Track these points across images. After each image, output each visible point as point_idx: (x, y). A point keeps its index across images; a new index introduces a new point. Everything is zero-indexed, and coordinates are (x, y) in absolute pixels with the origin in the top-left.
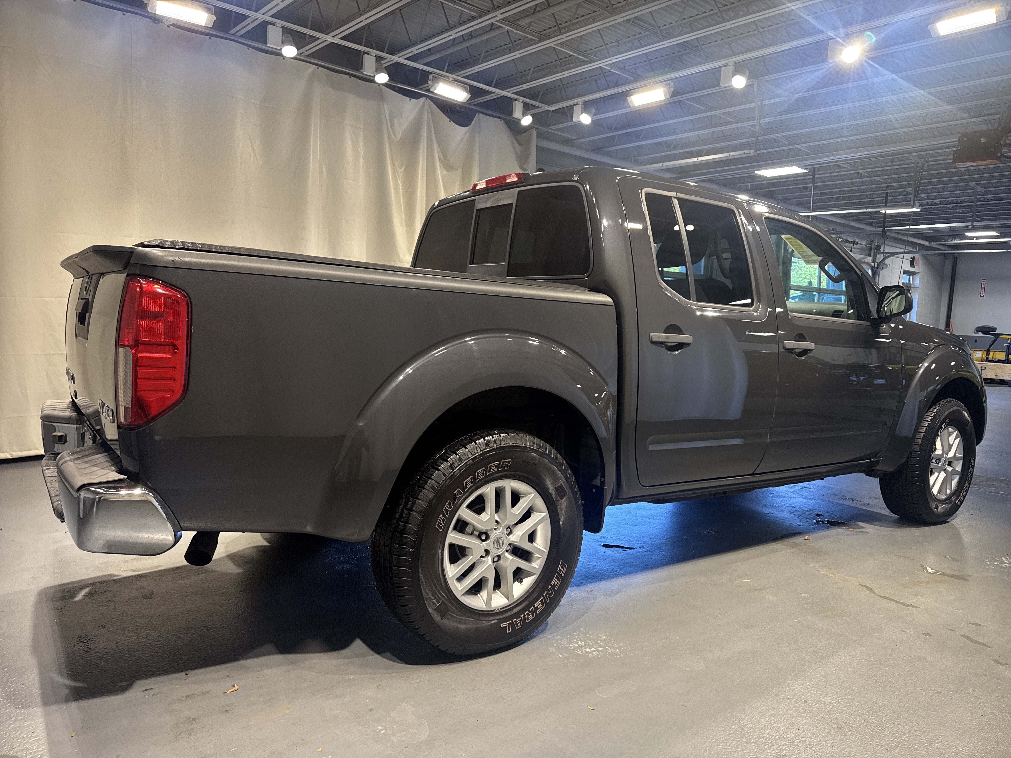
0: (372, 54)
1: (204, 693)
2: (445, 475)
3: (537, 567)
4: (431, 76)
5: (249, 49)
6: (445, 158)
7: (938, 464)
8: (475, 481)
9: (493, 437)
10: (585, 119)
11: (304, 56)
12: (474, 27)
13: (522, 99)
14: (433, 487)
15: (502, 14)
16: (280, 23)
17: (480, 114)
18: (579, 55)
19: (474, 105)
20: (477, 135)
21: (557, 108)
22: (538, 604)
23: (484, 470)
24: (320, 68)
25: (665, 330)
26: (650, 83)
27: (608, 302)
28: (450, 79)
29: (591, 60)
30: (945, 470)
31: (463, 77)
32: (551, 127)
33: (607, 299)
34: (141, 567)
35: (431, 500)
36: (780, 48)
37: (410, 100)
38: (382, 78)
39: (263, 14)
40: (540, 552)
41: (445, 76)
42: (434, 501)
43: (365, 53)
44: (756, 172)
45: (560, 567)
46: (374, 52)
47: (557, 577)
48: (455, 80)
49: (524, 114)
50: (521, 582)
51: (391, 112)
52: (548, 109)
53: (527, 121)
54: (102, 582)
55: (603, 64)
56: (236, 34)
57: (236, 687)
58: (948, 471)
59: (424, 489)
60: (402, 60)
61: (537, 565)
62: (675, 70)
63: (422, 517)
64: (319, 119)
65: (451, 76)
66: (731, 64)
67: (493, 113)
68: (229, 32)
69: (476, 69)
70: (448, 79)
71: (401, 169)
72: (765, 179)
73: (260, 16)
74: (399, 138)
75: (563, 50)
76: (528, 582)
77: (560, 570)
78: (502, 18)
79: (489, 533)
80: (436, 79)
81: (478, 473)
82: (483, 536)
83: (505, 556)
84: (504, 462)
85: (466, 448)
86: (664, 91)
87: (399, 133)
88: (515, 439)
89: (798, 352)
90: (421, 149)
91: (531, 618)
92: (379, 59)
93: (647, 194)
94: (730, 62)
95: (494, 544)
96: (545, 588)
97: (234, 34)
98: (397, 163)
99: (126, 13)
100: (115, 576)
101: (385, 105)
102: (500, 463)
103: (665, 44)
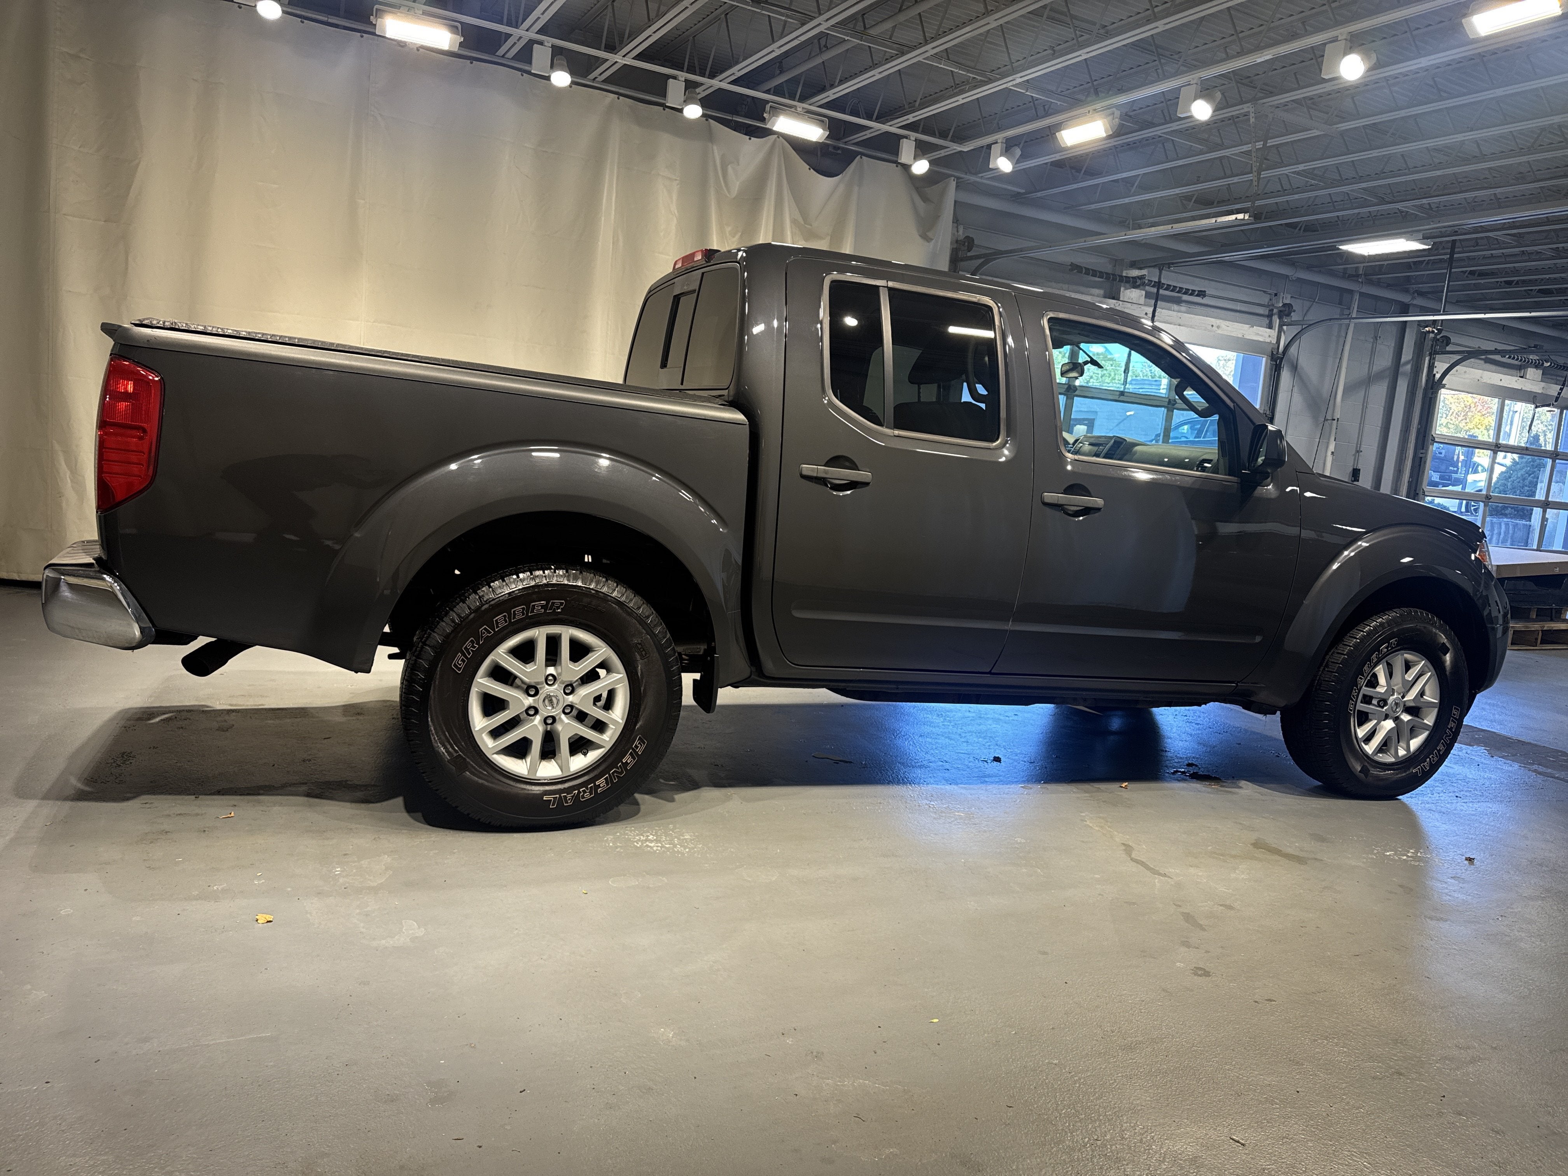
0: (680, 79)
1: (197, 815)
2: (470, 608)
3: (608, 739)
4: (768, 107)
5: (522, 75)
6: (805, 219)
7: (1383, 707)
8: (510, 620)
9: (544, 573)
10: (1004, 165)
11: (598, 82)
12: (799, 39)
13: (914, 135)
14: (453, 621)
15: (827, 20)
16: (549, 41)
17: (863, 157)
18: (968, 72)
19: (854, 144)
20: (856, 189)
21: (972, 148)
22: (601, 782)
23: (523, 609)
24: (621, 98)
25: (827, 462)
26: (1089, 112)
27: (740, 420)
28: (798, 109)
29: (990, 79)
30: (1396, 719)
31: (819, 106)
32: (980, 175)
33: (740, 417)
34: (239, 703)
35: (449, 634)
36: (1261, 57)
37: (750, 139)
38: (693, 112)
39: (527, 30)
40: (615, 722)
41: (791, 107)
42: (452, 636)
43: (669, 77)
44: (1344, 247)
45: (637, 742)
46: (683, 75)
47: (631, 754)
48: (809, 112)
49: (916, 158)
50: (585, 754)
51: (723, 157)
52: (959, 149)
53: (921, 167)
54: (189, 711)
55: (1011, 84)
56: (506, 56)
57: (232, 815)
58: (1402, 720)
59: (443, 621)
60: (725, 85)
61: (608, 738)
62: (1121, 91)
63: (435, 652)
64: (616, 167)
65: (800, 106)
66: (1195, 81)
67: (884, 156)
68: (497, 54)
69: (831, 95)
70: (796, 109)
71: (734, 237)
72: (1363, 259)
73: (522, 34)
74: (736, 192)
75: (942, 66)
76: (593, 755)
77: (636, 747)
78: (829, 26)
79: (538, 687)
80: (777, 110)
81: (514, 611)
82: (531, 690)
83: (560, 718)
84: (553, 603)
85: (504, 581)
86: (1104, 125)
87: (736, 186)
88: (576, 579)
89: (1073, 511)
90: (765, 209)
91: (587, 796)
92: (690, 86)
93: (835, 284)
94: (1193, 79)
95: (544, 700)
96: (613, 765)
97: (503, 56)
98: (728, 229)
99: (365, 35)
100: (208, 707)
101: (715, 148)
102: (547, 603)
103: (1080, 55)
